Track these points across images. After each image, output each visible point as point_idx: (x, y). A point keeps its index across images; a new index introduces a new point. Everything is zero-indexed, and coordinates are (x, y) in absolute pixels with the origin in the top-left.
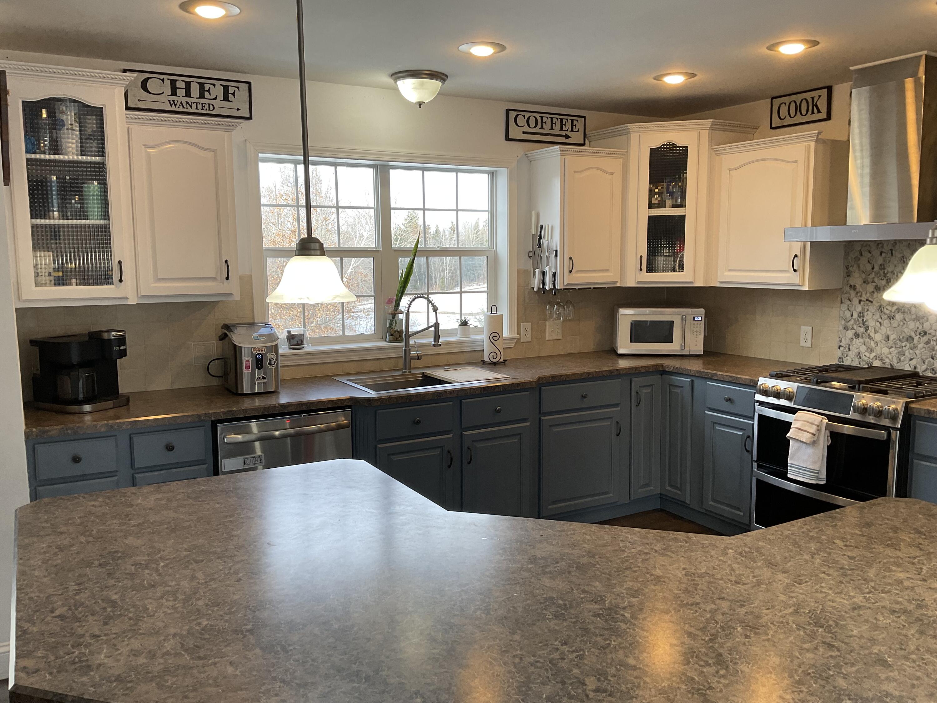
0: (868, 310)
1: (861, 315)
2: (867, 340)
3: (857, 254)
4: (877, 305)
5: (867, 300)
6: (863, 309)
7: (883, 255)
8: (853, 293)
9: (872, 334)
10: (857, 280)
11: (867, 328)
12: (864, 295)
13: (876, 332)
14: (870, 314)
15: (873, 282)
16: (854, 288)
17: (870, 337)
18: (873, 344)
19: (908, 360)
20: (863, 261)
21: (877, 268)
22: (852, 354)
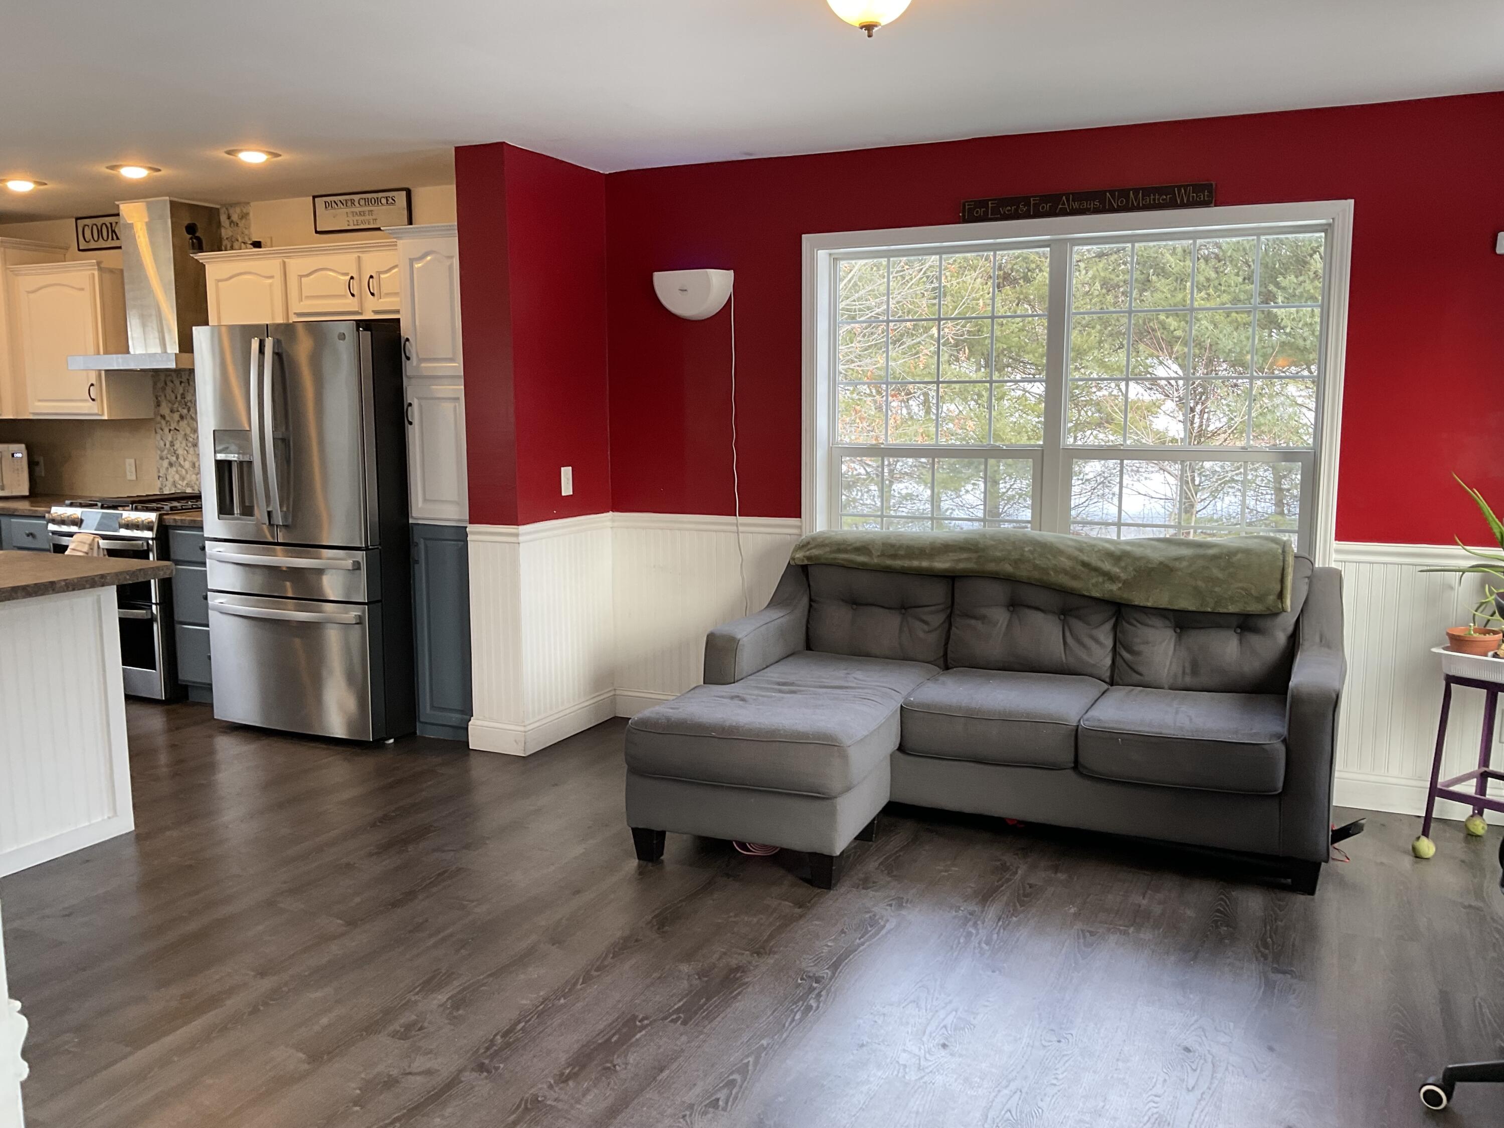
0: (177, 439)
1: (172, 444)
2: (180, 468)
3: (163, 384)
4: (183, 433)
5: (175, 429)
6: (173, 438)
7: (183, 384)
8: (163, 422)
9: (182, 463)
10: (165, 410)
11: (177, 458)
12: (172, 425)
13: (185, 460)
14: (179, 443)
15: (178, 411)
16: (163, 417)
17: (181, 465)
18: (184, 472)
20: (168, 391)
21: (179, 398)
22: (169, 484)
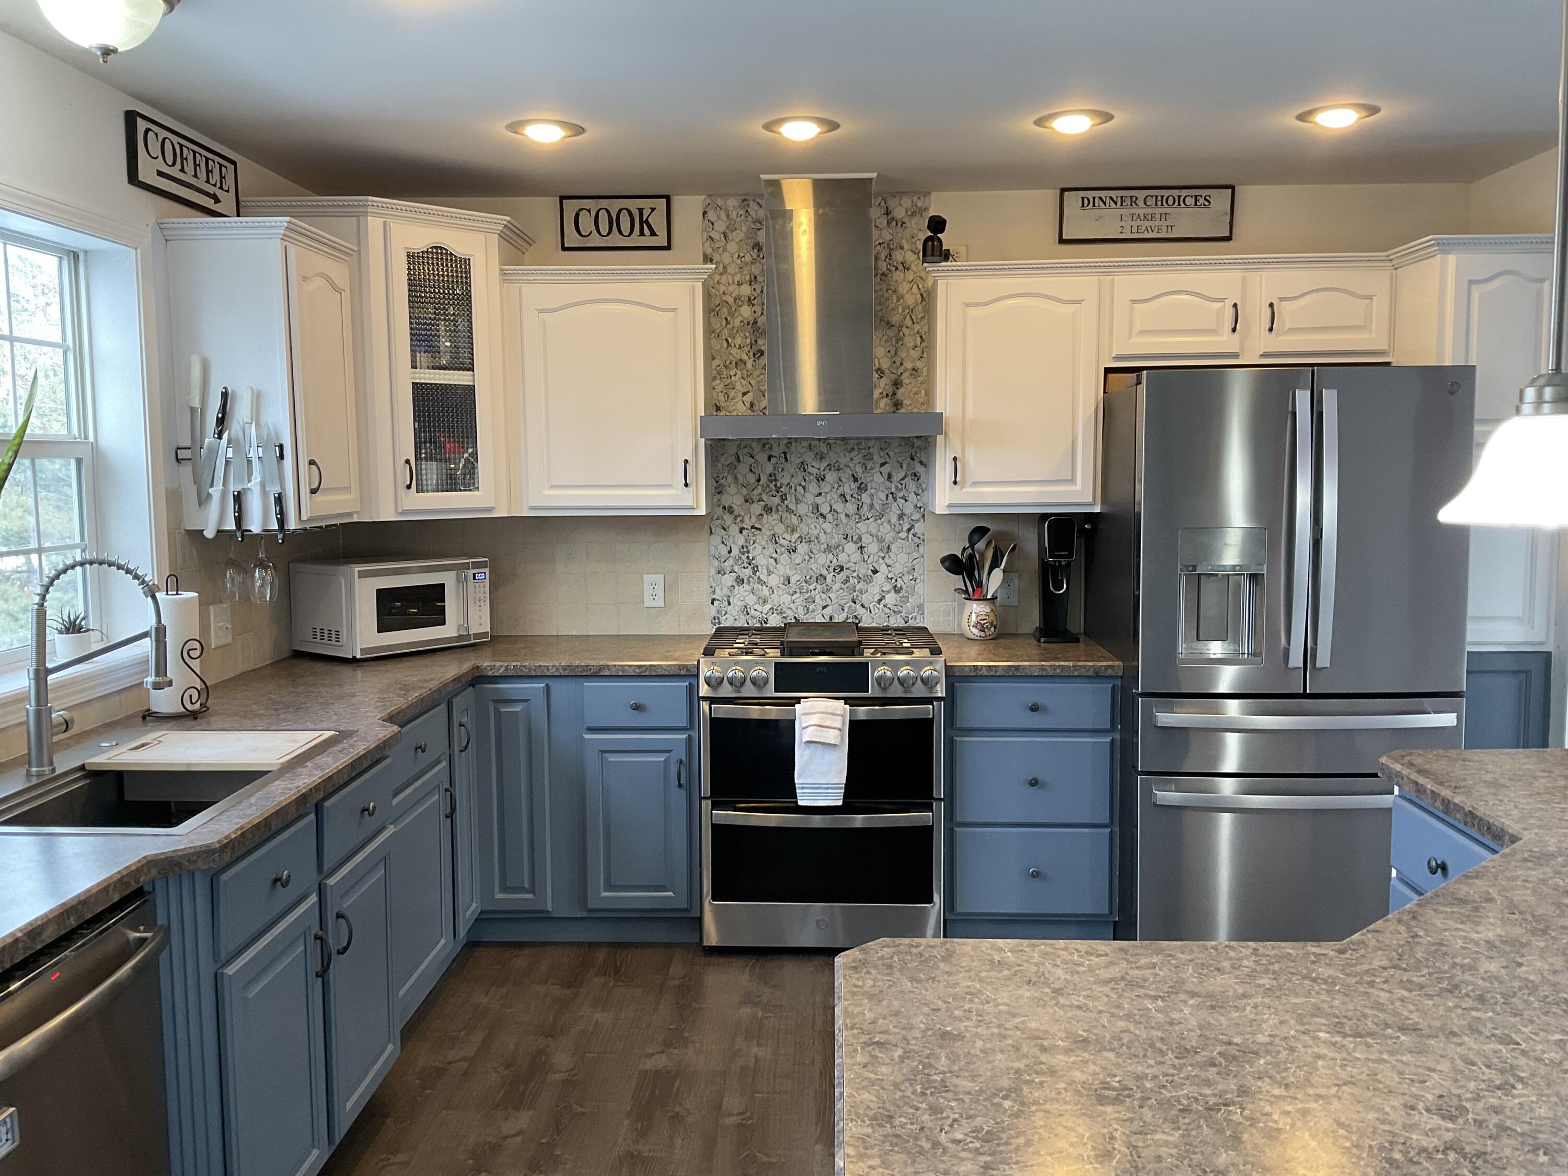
0: (754, 542)
1: (744, 550)
2: (757, 586)
3: (732, 459)
4: (769, 533)
5: (753, 527)
6: (747, 541)
7: (773, 460)
8: (728, 518)
9: (764, 578)
10: (733, 497)
11: (755, 570)
12: (746, 519)
13: (770, 573)
14: (759, 548)
15: (761, 500)
16: (730, 510)
17: (760, 581)
18: (766, 591)
19: (820, 608)
20: (743, 469)
21: (764, 479)
22: (733, 610)
